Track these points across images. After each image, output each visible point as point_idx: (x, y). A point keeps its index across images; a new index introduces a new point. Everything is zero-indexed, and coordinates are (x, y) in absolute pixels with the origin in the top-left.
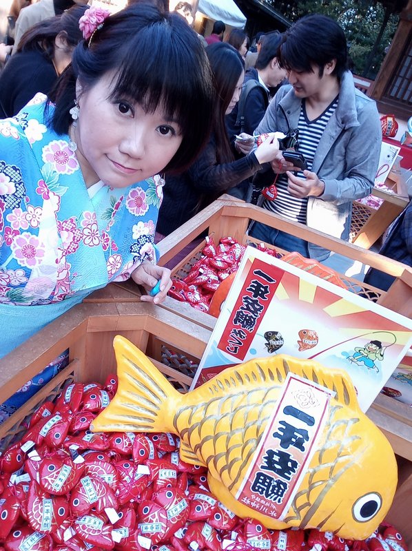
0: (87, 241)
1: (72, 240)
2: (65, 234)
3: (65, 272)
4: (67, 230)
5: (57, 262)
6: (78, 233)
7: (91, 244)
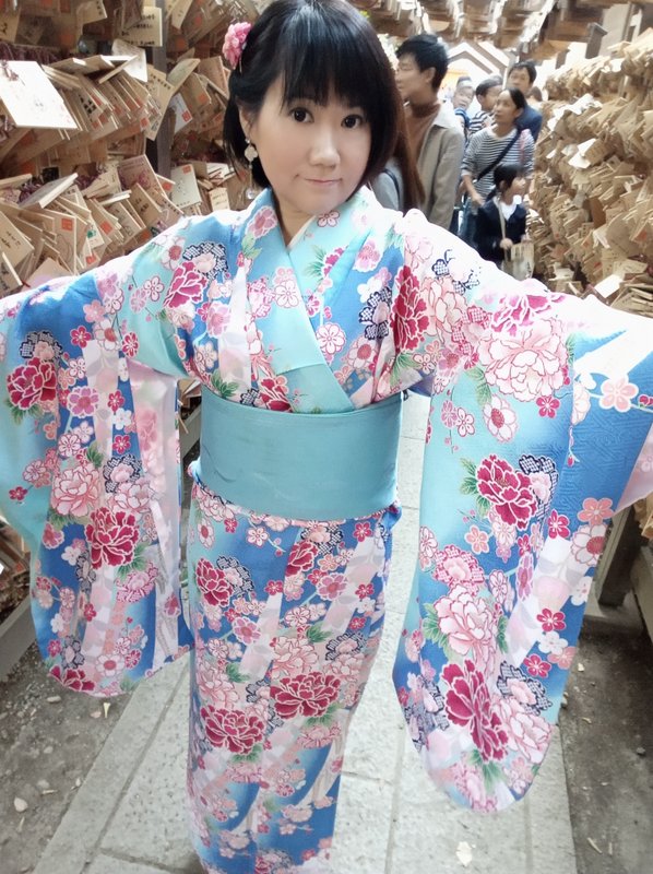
0: (282, 301)
1: (261, 301)
2: (253, 295)
3: (258, 343)
4: (256, 291)
5: (245, 328)
6: (269, 293)
7: (287, 305)
